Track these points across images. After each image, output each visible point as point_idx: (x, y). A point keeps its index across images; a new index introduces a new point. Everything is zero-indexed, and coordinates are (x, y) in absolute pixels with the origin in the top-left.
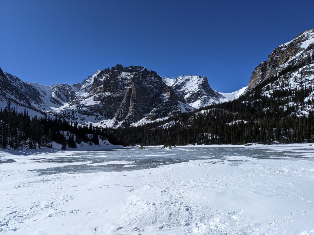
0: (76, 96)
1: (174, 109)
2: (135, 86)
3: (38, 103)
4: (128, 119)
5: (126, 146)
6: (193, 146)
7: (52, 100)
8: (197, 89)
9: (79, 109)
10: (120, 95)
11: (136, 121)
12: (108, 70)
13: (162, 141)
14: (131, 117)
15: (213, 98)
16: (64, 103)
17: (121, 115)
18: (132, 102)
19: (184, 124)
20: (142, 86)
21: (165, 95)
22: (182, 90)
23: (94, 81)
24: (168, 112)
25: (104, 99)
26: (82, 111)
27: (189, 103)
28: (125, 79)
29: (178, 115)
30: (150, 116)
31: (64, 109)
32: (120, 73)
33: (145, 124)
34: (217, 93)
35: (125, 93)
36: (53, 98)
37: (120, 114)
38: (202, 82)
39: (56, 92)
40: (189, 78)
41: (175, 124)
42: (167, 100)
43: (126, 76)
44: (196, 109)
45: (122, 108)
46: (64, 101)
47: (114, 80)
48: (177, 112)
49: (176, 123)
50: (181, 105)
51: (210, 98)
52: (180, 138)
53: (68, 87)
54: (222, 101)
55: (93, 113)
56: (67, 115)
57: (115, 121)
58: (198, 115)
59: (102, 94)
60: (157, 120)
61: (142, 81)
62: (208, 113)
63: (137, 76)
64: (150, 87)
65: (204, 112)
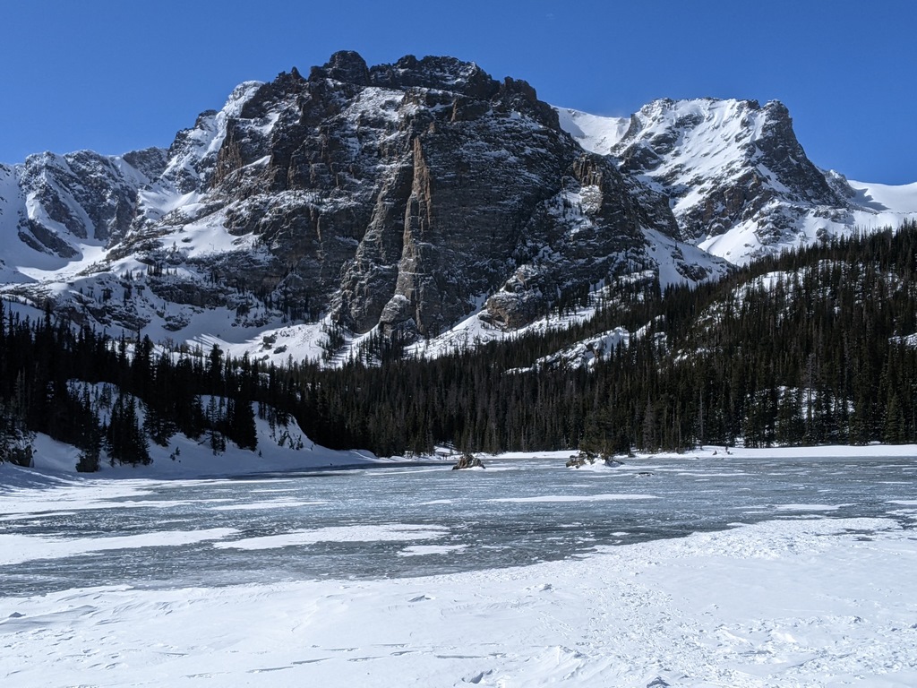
0: (140, 212)
1: (622, 269)
2: (424, 155)
4: (392, 323)
5: (388, 456)
6: (721, 452)
7: (26, 230)
8: (737, 166)
9: (157, 273)
10: (353, 203)
11: (432, 331)
12: (293, 81)
13: (566, 430)
14: (406, 311)
15: (822, 209)
16: (82, 246)
17: (359, 304)
18: (414, 235)
19: (676, 342)
20: (459, 158)
21: (575, 198)
22: (661, 171)
23: (228, 137)
24: (595, 283)
25: (275, 225)
26: (171, 282)
27: (698, 236)
28: (379, 123)
29: (641, 297)
30: (504, 304)
31: (83, 274)
32: (351, 93)
33: (479, 346)
34: (841, 183)
35: (378, 191)
36: (31, 222)
37: (353, 297)
38: (765, 130)
39: (46, 196)
40: (698, 110)
41: (627, 342)
42: (589, 224)
43: (383, 107)
44: (734, 268)
45: (365, 266)
46: (81, 234)
47: (324, 131)
48: (638, 286)
49: (633, 342)
50: (658, 248)
51: (802, 212)
52: (659, 413)
53: (100, 168)
54: (867, 224)
55: (222, 296)
56: (99, 307)
57: (330, 334)
58: (746, 300)
59: (264, 197)
60: (536, 324)
61: (463, 133)
62: (797, 288)
63: (438, 107)
64: (499, 160)
65: (775, 284)
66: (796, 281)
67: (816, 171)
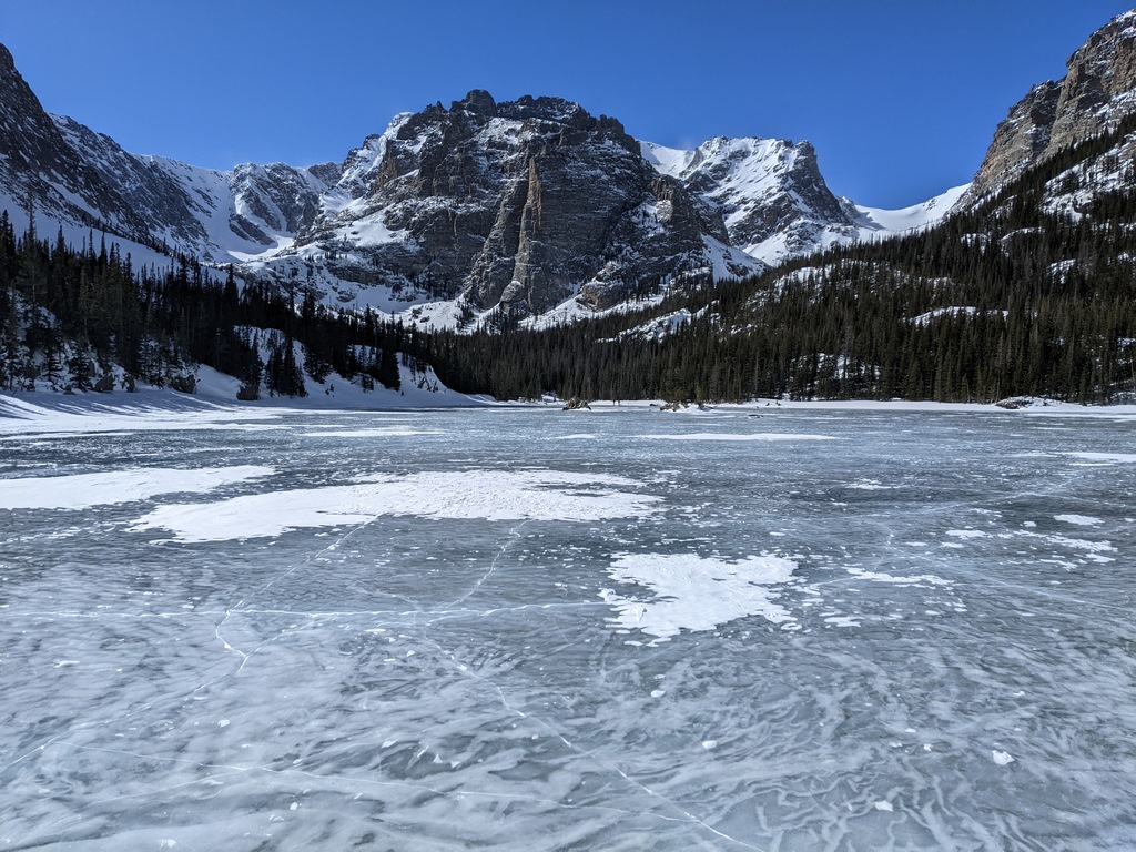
0: (321, 212)
1: (686, 266)
2: (537, 172)
3: (184, 236)
4: (509, 302)
5: (506, 400)
6: (773, 404)
7: (235, 223)
8: (774, 190)
9: (332, 258)
10: (482, 208)
11: (540, 309)
12: (438, 112)
13: (645, 385)
14: (520, 293)
15: (836, 226)
16: (278, 236)
17: (485, 287)
18: (527, 234)
19: (727, 319)
20: (565, 174)
21: (652, 210)
22: (717, 193)
23: (387, 153)
24: (664, 276)
25: (422, 223)
26: (343, 265)
27: (742, 244)
28: (503, 145)
29: (699, 287)
30: (595, 290)
31: (277, 256)
32: (482, 122)
33: (575, 322)
34: (850, 207)
35: (501, 199)
36: (239, 216)
37: (481, 281)
38: (796, 163)
39: (249, 196)
40: (746, 147)
41: (689, 320)
42: (662, 230)
43: (506, 133)
44: (769, 267)
45: (490, 258)
46: (276, 226)
47: (460, 151)
48: (697, 279)
49: (694, 320)
50: (713, 252)
51: (821, 228)
53: (291, 177)
54: (865, 236)
55: (381, 277)
56: (289, 281)
57: (463, 309)
58: (784, 289)
59: (414, 201)
60: (619, 306)
61: (568, 156)
62: (825, 281)
63: (549, 134)
64: (595, 177)
65: (807, 277)
66: (824, 275)
67: (832, 197)
